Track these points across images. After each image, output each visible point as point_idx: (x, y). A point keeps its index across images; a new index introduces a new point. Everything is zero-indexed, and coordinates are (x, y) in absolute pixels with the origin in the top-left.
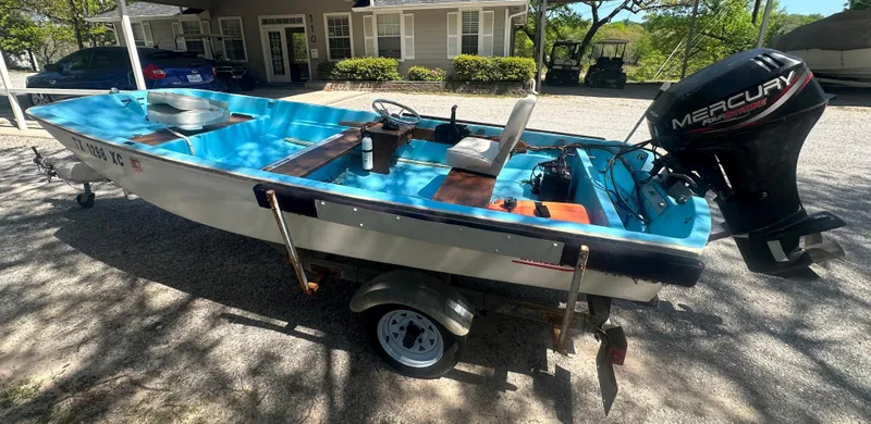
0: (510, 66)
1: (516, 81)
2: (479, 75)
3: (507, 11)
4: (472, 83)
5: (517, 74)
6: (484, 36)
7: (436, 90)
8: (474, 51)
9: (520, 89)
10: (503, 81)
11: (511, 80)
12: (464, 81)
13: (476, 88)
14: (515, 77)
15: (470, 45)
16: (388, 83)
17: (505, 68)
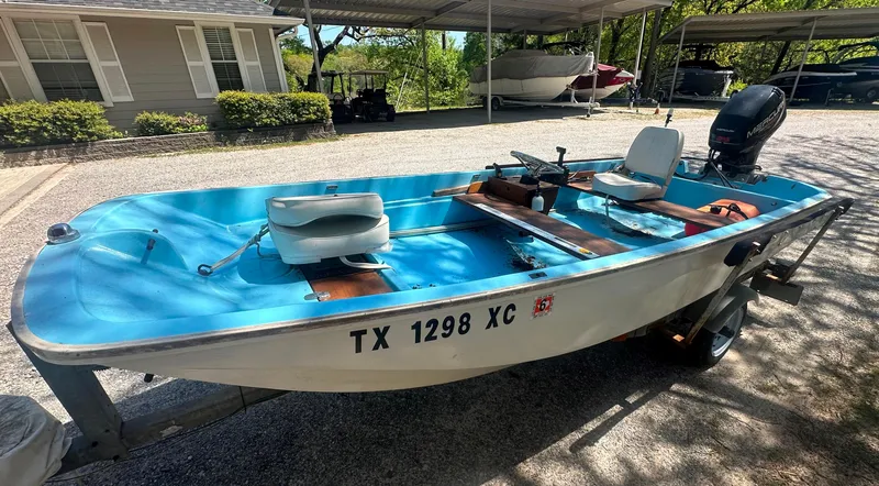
0: (304, 104)
1: (314, 121)
2: (265, 118)
3: (271, 30)
4: (257, 129)
5: (315, 114)
6: (247, 65)
7: (199, 145)
8: (239, 86)
9: (322, 132)
10: (300, 123)
11: (309, 122)
12: (243, 129)
13: (265, 135)
14: (314, 117)
15: (229, 76)
16: (100, 144)
17: (298, 107)
